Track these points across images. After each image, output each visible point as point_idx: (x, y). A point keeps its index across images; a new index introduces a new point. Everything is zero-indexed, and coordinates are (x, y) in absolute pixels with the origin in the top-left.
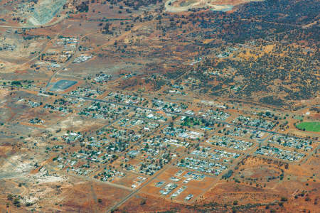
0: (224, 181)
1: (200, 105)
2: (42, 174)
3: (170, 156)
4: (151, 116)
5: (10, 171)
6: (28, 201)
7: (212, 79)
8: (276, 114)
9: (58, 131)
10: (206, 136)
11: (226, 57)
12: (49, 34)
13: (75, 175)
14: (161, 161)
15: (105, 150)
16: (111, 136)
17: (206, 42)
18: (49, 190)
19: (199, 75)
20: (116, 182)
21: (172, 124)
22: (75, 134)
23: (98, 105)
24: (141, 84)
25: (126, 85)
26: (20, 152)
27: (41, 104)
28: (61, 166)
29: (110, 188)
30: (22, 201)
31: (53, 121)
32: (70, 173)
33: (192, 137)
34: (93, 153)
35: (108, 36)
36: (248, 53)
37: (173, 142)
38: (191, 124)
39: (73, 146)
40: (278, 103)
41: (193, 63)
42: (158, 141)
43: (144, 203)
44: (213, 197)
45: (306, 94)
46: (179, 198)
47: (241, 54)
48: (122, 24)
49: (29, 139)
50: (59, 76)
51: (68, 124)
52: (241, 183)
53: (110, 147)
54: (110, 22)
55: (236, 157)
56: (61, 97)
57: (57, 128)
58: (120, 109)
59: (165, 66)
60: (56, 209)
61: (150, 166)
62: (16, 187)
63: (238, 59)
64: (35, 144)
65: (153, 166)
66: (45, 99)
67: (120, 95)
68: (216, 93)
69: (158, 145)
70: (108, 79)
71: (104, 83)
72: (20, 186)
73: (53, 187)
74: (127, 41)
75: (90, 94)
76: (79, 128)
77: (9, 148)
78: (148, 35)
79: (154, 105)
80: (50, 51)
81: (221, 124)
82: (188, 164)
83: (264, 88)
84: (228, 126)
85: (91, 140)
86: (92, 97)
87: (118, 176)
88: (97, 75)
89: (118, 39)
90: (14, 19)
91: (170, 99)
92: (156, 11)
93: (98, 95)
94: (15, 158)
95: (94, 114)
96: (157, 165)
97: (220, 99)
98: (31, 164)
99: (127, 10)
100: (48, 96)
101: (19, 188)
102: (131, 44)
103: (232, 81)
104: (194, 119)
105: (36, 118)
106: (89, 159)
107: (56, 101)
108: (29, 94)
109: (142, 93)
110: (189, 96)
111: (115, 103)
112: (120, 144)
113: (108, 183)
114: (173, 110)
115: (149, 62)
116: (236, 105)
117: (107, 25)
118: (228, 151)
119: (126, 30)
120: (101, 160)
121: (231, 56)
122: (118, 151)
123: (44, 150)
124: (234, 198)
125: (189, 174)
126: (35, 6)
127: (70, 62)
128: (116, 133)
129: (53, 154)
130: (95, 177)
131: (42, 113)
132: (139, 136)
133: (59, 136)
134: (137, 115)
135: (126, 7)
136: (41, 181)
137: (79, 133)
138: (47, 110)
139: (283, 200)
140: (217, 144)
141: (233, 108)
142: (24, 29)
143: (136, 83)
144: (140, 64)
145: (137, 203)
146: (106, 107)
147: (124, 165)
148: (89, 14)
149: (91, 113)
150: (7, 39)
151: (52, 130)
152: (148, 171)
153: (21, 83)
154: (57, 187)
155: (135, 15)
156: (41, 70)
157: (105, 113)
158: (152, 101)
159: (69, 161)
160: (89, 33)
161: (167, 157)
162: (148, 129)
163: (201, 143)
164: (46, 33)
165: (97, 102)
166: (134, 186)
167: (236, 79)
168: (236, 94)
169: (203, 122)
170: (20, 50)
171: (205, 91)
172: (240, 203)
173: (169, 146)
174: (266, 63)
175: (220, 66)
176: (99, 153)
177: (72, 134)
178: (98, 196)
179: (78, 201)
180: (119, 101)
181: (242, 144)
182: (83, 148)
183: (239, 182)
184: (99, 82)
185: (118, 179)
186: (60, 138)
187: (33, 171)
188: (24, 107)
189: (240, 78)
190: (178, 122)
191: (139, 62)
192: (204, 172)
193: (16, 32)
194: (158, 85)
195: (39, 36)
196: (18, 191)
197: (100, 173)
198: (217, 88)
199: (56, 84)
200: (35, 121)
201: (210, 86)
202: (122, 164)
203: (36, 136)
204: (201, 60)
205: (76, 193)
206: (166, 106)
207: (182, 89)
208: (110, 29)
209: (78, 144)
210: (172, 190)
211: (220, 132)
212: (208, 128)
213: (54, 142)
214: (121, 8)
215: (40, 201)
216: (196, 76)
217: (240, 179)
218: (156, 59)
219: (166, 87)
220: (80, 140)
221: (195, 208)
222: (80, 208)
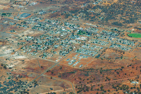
0: (96, 59)
1: (85, 25)
2: (16, 55)
3: (73, 48)
4: (64, 30)
5: (2, 53)
6: (10, 66)
7: (91, 14)
8: (119, 29)
9: (23, 36)
10: (88, 39)
11: (97, 4)
13: (30, 55)
14: (68, 50)
15: (44, 45)
16: (46, 38)
18: (19, 62)
20: (49, 59)
21: (73, 34)
22: (30, 37)
23: (40, 24)
24: (59, 15)
25: (52, 16)
26: (6, 45)
27: (15, 24)
28: (24, 51)
29: (46, 61)
30: (7, 67)
31: (20, 31)
32: (29, 54)
33: (82, 39)
34: (39, 46)
36: (107, 2)
37: (74, 41)
38: (82, 34)
39: (30, 42)
40: (120, 25)
41: (82, 6)
42: (67, 41)
43: (61, 68)
44: (91, 66)
45: (132, 21)
46: (76, 66)
47: (104, 3)
49: (10, 39)
50: (23, 11)
51: (27, 33)
52: (104, 60)
53: (46, 44)
55: (102, 48)
56: (24, 21)
57: (23, 34)
58: (50, 27)
59: (70, 8)
60: (22, 70)
61: (64, 52)
62: (5, 60)
63: (102, 5)
64: (13, 41)
65: (65, 52)
67: (50, 20)
68: (92, 20)
69: (67, 43)
70: (45, 13)
71: (43, 15)
72: (6, 60)
73: (21, 61)
75: (37, 20)
76: (32, 35)
77: (1, 43)
79: (65, 25)
81: (95, 34)
82: (80, 51)
83: (114, 18)
84: (98, 35)
85: (38, 40)
86: (38, 21)
87: (49, 56)
88: (40, 11)
91: (72, 22)
93: (40, 20)
94: (4, 47)
95: (39, 29)
96: (67, 52)
97: (94, 23)
98: (11, 50)
100: (18, 20)
101: (6, 61)
103: (99, 15)
104: (83, 31)
105: (13, 30)
106: (37, 48)
107: (22, 22)
108: (10, 19)
109: (60, 20)
110: (81, 21)
111: (48, 24)
112: (50, 42)
113: (45, 59)
114: (73, 27)
115: (63, 6)
116: (101, 26)
118: (98, 46)
120: (42, 49)
121: (99, 4)
122: (50, 45)
123: (17, 44)
124: (101, 67)
125: (81, 56)
127: (28, 5)
128: (48, 37)
129: (21, 46)
130: (40, 56)
131: (16, 28)
132: (59, 39)
134: (58, 29)
136: (16, 58)
137: (32, 37)
138: (18, 26)
139: (122, 68)
140: (93, 43)
141: (100, 27)
143: (57, 15)
144: (59, 7)
145: (58, 68)
146: (44, 25)
147: (52, 51)
149: (37, 28)
151: (20, 35)
152: (62, 54)
153: (6, 14)
154: (23, 61)
156: (15, 9)
157: (43, 28)
158: (65, 23)
159: (28, 49)
161: (71, 48)
162: (63, 35)
163: (86, 42)
165: (40, 23)
166: (57, 61)
167: (101, 14)
168: (101, 20)
169: (87, 33)
171: (88, 19)
172: (103, 69)
173: (72, 43)
174: (114, 7)
175: (94, 8)
176: (41, 46)
177: (29, 37)
178: (41, 65)
179: (32, 67)
180: (50, 23)
181: (104, 43)
182: (34, 44)
183: (103, 60)
184: (41, 14)
185: (50, 57)
186: (24, 39)
187: (12, 54)
188: (8, 25)
189: (103, 14)
190: (76, 33)
191: (59, 6)
192: (87, 55)
194: (67, 16)
196: (6, 62)
197: (42, 54)
198: (93, 18)
199: (22, 15)
200: (12, 31)
201: (90, 17)
202: (51, 51)
203: (13, 38)
204: (86, 5)
205: (31, 63)
206: (71, 25)
207: (77, 18)
209: (32, 42)
210: (73, 63)
211: (94, 37)
212: (89, 36)
213: (21, 41)
215: (15, 66)
216: (84, 12)
217: (104, 58)
218: (66, 4)
219: (70, 17)
220: (33, 40)
221: (84, 70)
222: (33, 70)
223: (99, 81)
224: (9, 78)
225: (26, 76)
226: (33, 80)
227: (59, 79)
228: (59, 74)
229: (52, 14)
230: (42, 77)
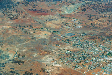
2: (55, 63)
4: (97, 50)
5: (45, 60)
6: (48, 71)
12: (70, 17)
14: (96, 66)
15: (78, 59)
16: (81, 54)
18: (56, 68)
21: (103, 54)
23: (80, 43)
24: (96, 38)
25: (91, 38)
26: (50, 54)
27: (61, 40)
28: (62, 61)
29: (76, 72)
30: (46, 71)
31: (63, 46)
32: (64, 64)
33: (109, 59)
34: (74, 59)
35: (90, 21)
37: (102, 60)
38: (110, 55)
39: (68, 55)
42: (97, 59)
48: (96, 17)
49: (54, 51)
50: (69, 31)
53: (80, 58)
54: (92, 16)
56: (68, 39)
57: (64, 48)
58: (87, 46)
59: (107, 34)
61: (92, 67)
64: (55, 53)
66: (63, 38)
67: (88, 41)
69: (97, 60)
70: (86, 35)
71: (84, 36)
72: (47, 65)
73: (57, 68)
74: (96, 23)
75: (78, 39)
76: (71, 50)
77: (46, 53)
78: (103, 22)
79: (99, 46)
80: (69, 23)
82: (105, 68)
85: (74, 54)
86: (78, 40)
87: (80, 68)
88: (82, 33)
89: (93, 22)
90: (60, 10)
91: (105, 45)
92: (109, 14)
93: (81, 40)
94: (47, 56)
95: (78, 46)
96: (94, 67)
98: (52, 59)
99: (99, 13)
102: (97, 25)
105: (58, 44)
106: (72, 61)
107: (66, 40)
108: (58, 36)
109: (96, 42)
111: (86, 43)
112: (84, 58)
113: (76, 70)
114: (105, 49)
115: (101, 31)
117: (91, 17)
119: (97, 20)
120: (76, 62)
122: (82, 60)
123: (58, 55)
125: (105, 72)
126: (68, 7)
127: (74, 27)
128: (83, 54)
129: (60, 57)
130: (72, 67)
131: (60, 43)
132: (91, 56)
133: (64, 51)
134: (92, 49)
135: (99, 12)
136: (54, 65)
137: (71, 52)
138: (62, 42)
142: (62, 14)
144: (98, 32)
146: (82, 44)
148: (85, 12)
149: (77, 46)
150: (56, 17)
151: (62, 49)
152: (91, 68)
153: (56, 32)
154: (59, 68)
155: (101, 15)
156: (64, 29)
158: (99, 45)
159: (65, 60)
160: (83, 19)
161: (99, 65)
162: (94, 54)
166: (85, 73)
170: (59, 21)
173: (100, 61)
176: (75, 59)
177: (68, 51)
178: (71, 74)
180: (87, 43)
182: (71, 57)
184: (82, 36)
185: (79, 69)
186: (64, 52)
187: (52, 62)
188: (55, 40)
190: (106, 54)
191: (98, 31)
192: (110, 72)
193: (59, 15)
194: (102, 40)
195: (66, 17)
196: (45, 67)
197: (74, 66)
199: (68, 34)
202: (82, 64)
203: (56, 50)
205: (64, 71)
206: (103, 47)
207: (110, 42)
208: (91, 18)
209: (70, 55)
213: (62, 53)
214: (97, 12)
215: (52, 72)
218: (104, 31)
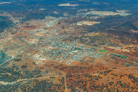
0: (80, 62)
1: (79, 45)
4: (68, 47)
5: (35, 57)
7: (83, 40)
8: (95, 48)
10: (79, 52)
13: (48, 59)
14: (67, 57)
16: (58, 51)
17: (84, 32)
18: (42, 61)
19: (81, 39)
24: (67, 40)
26: (38, 53)
28: (46, 57)
29: (55, 62)
30: (36, 63)
31: (47, 47)
33: (75, 52)
35: (63, 29)
36: (93, 35)
37: (71, 53)
38: (76, 49)
39: (49, 52)
40: (96, 46)
41: (80, 36)
44: (77, 65)
45: (103, 44)
46: (69, 65)
48: (67, 27)
49: (40, 50)
51: (50, 47)
53: (57, 53)
54: (64, 26)
55: (84, 57)
56: (50, 42)
58: (61, 45)
59: (74, 36)
60: (42, 65)
61: (65, 58)
63: (90, 36)
64: (41, 52)
66: (46, 42)
67: (62, 42)
68: (83, 43)
69: (68, 53)
71: (60, 39)
72: (36, 60)
74: (67, 31)
76: (52, 49)
77: (36, 52)
78: (72, 30)
79: (69, 45)
80: (50, 32)
82: (73, 58)
83: (94, 42)
84: (84, 50)
85: (53, 51)
86: (56, 42)
87: (57, 59)
88: (58, 38)
89: (65, 30)
90: (44, 25)
91: (73, 44)
92: (75, 25)
94: (36, 54)
95: (56, 46)
103: (87, 40)
105: (43, 46)
106: (52, 56)
107: (48, 43)
108: (43, 41)
109: (67, 42)
110: (77, 43)
114: (73, 46)
115: (70, 35)
116: (87, 46)
118: (83, 55)
120: (54, 56)
121: (88, 35)
122: (59, 54)
123: (43, 53)
124: (81, 66)
125: (73, 60)
126: (49, 22)
127: (53, 35)
129: (45, 54)
130: (52, 59)
131: (45, 45)
132: (64, 51)
133: (47, 50)
134: (65, 47)
135: (68, 23)
136: (41, 59)
139: (92, 66)
140: (81, 54)
142: (45, 27)
144: (68, 36)
145: (60, 65)
148: (60, 25)
150: (41, 29)
151: (46, 49)
153: (42, 39)
154: (44, 61)
155: (70, 25)
156: (47, 36)
157: (58, 46)
159: (48, 56)
160: (59, 29)
161: (69, 56)
162: (66, 50)
163: (77, 53)
164: (50, 28)
165: (57, 44)
166: (60, 62)
167: (89, 40)
168: (88, 43)
170: (44, 32)
171: (81, 42)
174: (96, 37)
175: (86, 37)
176: (54, 54)
178: (52, 63)
179: (47, 64)
181: (86, 54)
182: (51, 53)
187: (40, 57)
188: (41, 44)
190: (73, 49)
192: (76, 60)
194: (71, 40)
195: (48, 29)
197: (54, 58)
199: (49, 39)
202: (59, 57)
203: (42, 50)
204: (82, 35)
205: (48, 62)
210: (68, 63)
211: (82, 51)
212: (80, 50)
215: (39, 64)
217: (84, 62)
218: (72, 35)
219: (72, 41)
220: (51, 51)
221: (72, 67)
222: (47, 66)
223: (79, 72)
224: (35, 69)
225: (43, 68)
226: (46, 70)
227: (59, 71)
228: (59, 68)
229: (64, 39)
230: (51, 69)
